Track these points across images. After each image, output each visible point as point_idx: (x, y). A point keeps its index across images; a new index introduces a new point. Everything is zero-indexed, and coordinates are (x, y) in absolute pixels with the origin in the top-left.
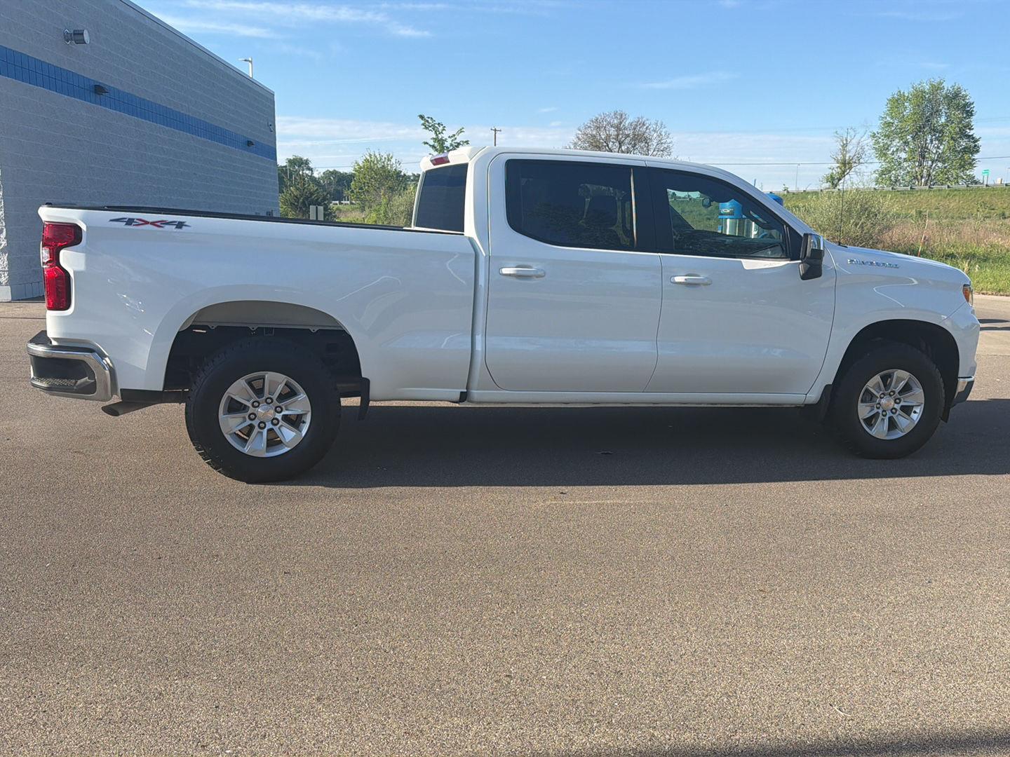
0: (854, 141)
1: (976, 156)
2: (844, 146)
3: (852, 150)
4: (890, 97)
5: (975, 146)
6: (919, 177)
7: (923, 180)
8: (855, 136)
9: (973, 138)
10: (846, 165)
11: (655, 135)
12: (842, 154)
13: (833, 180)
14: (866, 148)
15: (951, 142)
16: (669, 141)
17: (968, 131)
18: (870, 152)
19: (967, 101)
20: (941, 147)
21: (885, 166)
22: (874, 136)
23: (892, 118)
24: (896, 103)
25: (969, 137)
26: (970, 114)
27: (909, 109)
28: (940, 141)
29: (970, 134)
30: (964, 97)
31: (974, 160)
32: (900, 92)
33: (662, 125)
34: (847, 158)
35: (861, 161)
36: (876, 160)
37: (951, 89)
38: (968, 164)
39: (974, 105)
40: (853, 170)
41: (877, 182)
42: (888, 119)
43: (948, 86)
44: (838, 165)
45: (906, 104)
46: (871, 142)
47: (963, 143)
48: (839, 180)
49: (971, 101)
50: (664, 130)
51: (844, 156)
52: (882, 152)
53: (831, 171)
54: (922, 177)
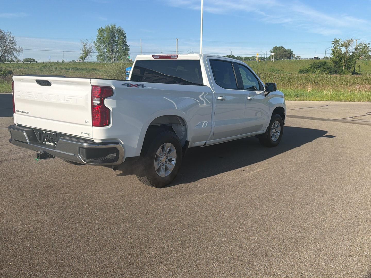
0: (88, 44)
1: (129, 52)
2: (85, 46)
3: (88, 48)
4: (99, 29)
5: (128, 48)
6: (112, 58)
7: (113, 59)
8: (88, 42)
9: (127, 46)
10: (87, 53)
11: (8, 37)
12: (84, 48)
13: (83, 58)
14: (92, 47)
15: (121, 46)
16: (14, 39)
17: (125, 43)
18: (94, 48)
19: (124, 33)
20: (118, 48)
21: (100, 54)
22: (95, 43)
23: (100, 37)
24: (101, 31)
25: (126, 45)
26: (125, 37)
27: (105, 34)
28: (117, 46)
29: (126, 44)
30: (123, 31)
31: (128, 53)
32: (102, 28)
33: (10, 33)
34: (86, 50)
35: (91, 51)
36: (97, 52)
37: (118, 28)
38: (127, 54)
39: (126, 34)
40: (89, 55)
41: (98, 59)
42: (99, 37)
43: (117, 27)
44: (84, 53)
45: (104, 32)
46: (94, 45)
47: (125, 47)
48: (85, 58)
49: (125, 33)
50: (12, 35)
51: (85, 49)
52: (98, 49)
53: (81, 54)
54: (113, 58)
